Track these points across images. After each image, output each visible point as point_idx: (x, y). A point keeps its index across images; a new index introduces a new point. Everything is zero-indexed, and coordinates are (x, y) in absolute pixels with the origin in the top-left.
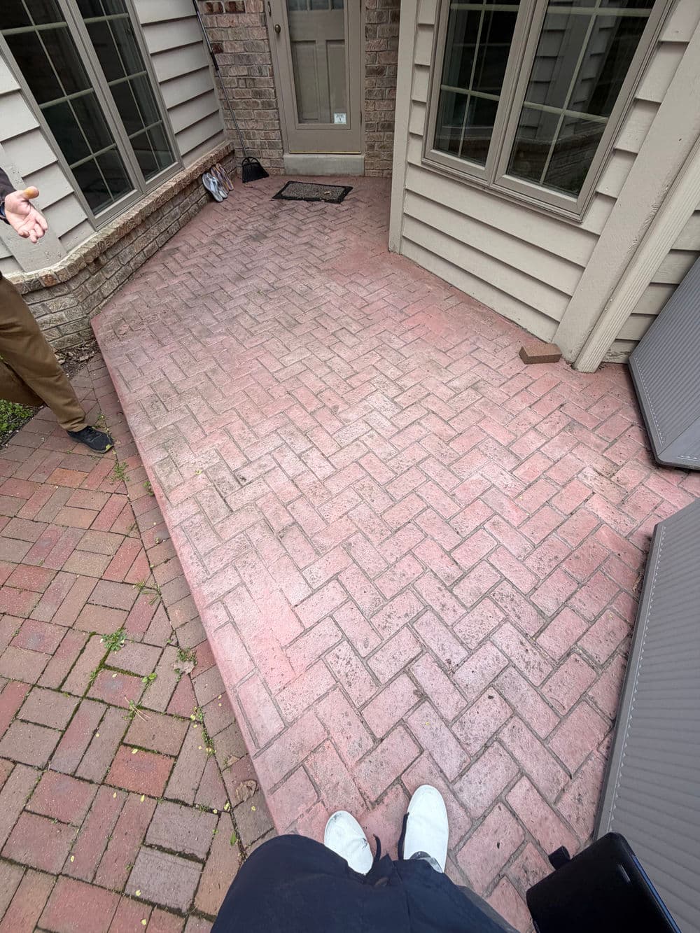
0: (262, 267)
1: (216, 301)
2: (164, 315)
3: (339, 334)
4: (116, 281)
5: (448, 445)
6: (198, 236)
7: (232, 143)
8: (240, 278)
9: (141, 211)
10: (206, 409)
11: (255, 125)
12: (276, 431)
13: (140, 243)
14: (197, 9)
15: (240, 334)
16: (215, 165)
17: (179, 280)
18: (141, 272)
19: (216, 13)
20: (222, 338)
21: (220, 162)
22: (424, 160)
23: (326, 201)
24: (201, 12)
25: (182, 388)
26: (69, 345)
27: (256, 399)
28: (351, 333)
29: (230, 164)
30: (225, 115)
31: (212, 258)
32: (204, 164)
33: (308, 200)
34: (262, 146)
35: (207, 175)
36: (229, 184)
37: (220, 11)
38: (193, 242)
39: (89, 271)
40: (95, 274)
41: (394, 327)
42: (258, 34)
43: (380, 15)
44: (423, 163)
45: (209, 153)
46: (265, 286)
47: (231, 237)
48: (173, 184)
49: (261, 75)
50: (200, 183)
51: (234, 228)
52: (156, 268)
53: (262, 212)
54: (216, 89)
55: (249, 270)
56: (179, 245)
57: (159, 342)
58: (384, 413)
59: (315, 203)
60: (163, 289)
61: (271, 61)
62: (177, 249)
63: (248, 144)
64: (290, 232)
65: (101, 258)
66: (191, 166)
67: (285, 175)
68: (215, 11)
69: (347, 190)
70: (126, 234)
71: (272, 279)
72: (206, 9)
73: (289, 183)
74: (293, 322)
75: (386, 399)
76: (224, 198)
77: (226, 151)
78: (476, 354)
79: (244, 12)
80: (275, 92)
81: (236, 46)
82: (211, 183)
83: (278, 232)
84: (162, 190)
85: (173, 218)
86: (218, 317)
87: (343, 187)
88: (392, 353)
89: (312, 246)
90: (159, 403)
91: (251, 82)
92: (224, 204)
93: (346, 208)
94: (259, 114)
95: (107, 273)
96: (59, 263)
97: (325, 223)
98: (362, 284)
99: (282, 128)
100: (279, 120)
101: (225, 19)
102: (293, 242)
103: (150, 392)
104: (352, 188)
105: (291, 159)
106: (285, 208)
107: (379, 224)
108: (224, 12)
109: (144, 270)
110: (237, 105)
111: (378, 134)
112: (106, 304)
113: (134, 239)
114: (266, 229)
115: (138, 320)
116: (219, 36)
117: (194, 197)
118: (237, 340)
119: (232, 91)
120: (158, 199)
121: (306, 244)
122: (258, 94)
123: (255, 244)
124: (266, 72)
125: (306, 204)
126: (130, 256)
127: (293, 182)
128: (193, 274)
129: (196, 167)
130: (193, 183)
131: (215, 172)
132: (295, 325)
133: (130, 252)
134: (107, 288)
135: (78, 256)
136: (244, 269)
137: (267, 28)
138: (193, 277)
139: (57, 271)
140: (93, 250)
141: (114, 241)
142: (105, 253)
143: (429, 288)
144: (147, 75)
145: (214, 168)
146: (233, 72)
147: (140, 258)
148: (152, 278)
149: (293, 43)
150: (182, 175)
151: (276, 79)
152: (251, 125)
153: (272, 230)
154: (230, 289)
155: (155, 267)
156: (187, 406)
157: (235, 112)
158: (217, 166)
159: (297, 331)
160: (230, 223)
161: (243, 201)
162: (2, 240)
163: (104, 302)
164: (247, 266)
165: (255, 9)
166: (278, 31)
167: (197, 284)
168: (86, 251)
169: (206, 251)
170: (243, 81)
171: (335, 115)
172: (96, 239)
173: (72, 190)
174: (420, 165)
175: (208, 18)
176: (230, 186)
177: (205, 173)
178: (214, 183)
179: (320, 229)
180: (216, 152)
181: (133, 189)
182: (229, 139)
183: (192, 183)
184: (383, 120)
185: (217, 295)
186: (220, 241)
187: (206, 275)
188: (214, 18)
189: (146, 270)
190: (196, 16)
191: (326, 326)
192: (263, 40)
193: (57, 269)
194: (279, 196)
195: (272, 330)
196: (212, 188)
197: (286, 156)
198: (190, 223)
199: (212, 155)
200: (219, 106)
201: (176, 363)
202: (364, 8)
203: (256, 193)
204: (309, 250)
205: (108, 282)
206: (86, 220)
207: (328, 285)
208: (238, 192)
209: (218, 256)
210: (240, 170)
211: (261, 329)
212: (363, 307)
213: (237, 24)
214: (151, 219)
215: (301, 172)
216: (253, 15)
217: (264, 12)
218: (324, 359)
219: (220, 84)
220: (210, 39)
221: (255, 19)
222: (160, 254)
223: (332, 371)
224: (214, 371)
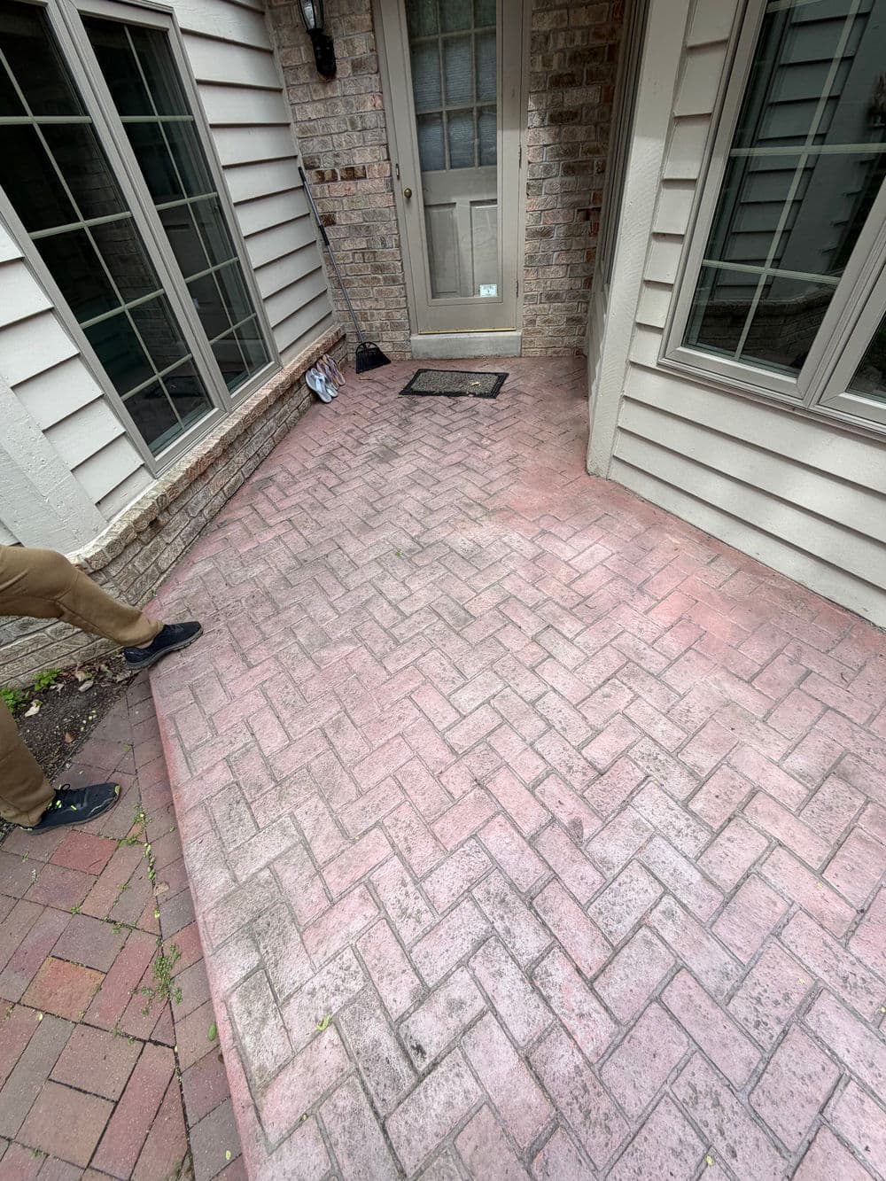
0: (397, 505)
1: (332, 571)
2: (251, 601)
3: (544, 639)
4: (181, 543)
5: (846, 947)
6: (298, 456)
7: (343, 327)
8: (365, 527)
9: (222, 439)
10: (329, 827)
11: (373, 305)
12: (468, 890)
13: (221, 478)
14: (303, 179)
15: (376, 642)
16: (321, 358)
17: (274, 534)
18: (220, 520)
19: (328, 182)
20: (348, 648)
21: (328, 352)
22: (663, 361)
23: (475, 395)
24: (308, 181)
25: (285, 765)
26: (102, 651)
27: (419, 799)
28: (566, 638)
29: (340, 352)
30: (335, 295)
31: (322, 493)
32: (309, 360)
33: (449, 395)
34: (382, 328)
35: (312, 372)
36: (340, 378)
37: (334, 179)
38: (294, 467)
39: (142, 541)
40: (149, 543)
41: (636, 623)
42: (381, 202)
43: (547, 169)
44: (659, 364)
45: (314, 343)
46: (406, 543)
47: (348, 457)
48: (268, 392)
49: (385, 247)
50: (302, 382)
51: (350, 442)
52: (241, 513)
53: (387, 415)
54: (324, 266)
55: (379, 512)
56: (272, 472)
57: (244, 657)
58: (677, 842)
59: (459, 398)
60: (249, 551)
61: (398, 230)
62: (270, 478)
63: (364, 326)
64: (433, 447)
65: (160, 519)
66: (291, 364)
67: (412, 359)
68: (327, 179)
69: (502, 378)
70: (199, 474)
71: (416, 530)
72: (315, 178)
73: (420, 372)
74: (462, 614)
75: (672, 804)
76: (333, 398)
77: (335, 337)
78: (809, 686)
79: (365, 177)
80: (402, 265)
81: (353, 216)
82: (318, 381)
83: (412, 447)
84: (252, 402)
85: (266, 435)
86: (339, 604)
87: (496, 374)
88: (650, 681)
89: (468, 469)
90: (242, 807)
91: (372, 256)
92: (333, 406)
93: (505, 405)
94: (380, 292)
95: (169, 535)
96: (94, 542)
97: (480, 429)
98: (560, 535)
99: (409, 306)
100: (406, 296)
101: (339, 188)
102: (437, 463)
103: (227, 777)
104: (507, 375)
105: (420, 341)
106: (418, 408)
107: (559, 430)
108: (339, 179)
109: (224, 517)
110: (351, 282)
111: (541, 306)
112: (164, 581)
113: (211, 477)
114: (396, 442)
115: (211, 612)
116: (330, 207)
117: (294, 402)
118: (372, 652)
119: (345, 267)
120: (247, 416)
121: (458, 464)
122: (379, 269)
123: (383, 468)
124: (391, 243)
125: (448, 401)
126: (204, 503)
127: (426, 371)
128: (295, 522)
129: (298, 365)
130: (296, 383)
131: (322, 366)
132: (466, 620)
133: (203, 498)
134: (166, 559)
135: (124, 526)
136: (371, 511)
137: (394, 194)
138: (295, 527)
139: (88, 556)
140: (150, 510)
141: (181, 490)
142: (167, 509)
143: (674, 541)
144: (238, 262)
145: (321, 362)
146: (347, 245)
147: (219, 501)
148: (234, 531)
149: (427, 207)
150: (280, 378)
151: (403, 251)
152: (369, 304)
153: (405, 444)
154: (352, 547)
155: (239, 510)
156: (292, 815)
157: (348, 291)
158: (325, 358)
159: (472, 633)
160: (343, 435)
161: (359, 399)
162: (3, 523)
163: (162, 579)
164: (374, 505)
165: (379, 173)
166: (409, 196)
167: (302, 541)
168: (138, 514)
169: (313, 482)
170: (361, 255)
171: (482, 287)
172: (154, 493)
173: (123, 430)
174: (654, 366)
175: (318, 188)
176: (342, 381)
177: (310, 369)
178: (321, 380)
179: (476, 439)
180: (323, 341)
181: (213, 407)
182: (339, 321)
183: (292, 386)
184: (549, 289)
185: (333, 560)
186: (332, 463)
187: (314, 524)
188: (326, 187)
189: (225, 517)
190: (303, 187)
191: (519, 624)
192: (389, 207)
193: (89, 552)
194: (408, 391)
195: (427, 632)
196: (319, 387)
197: (415, 338)
198: (288, 436)
199: (319, 345)
200: (329, 285)
201: (272, 708)
202: (524, 163)
203: (376, 387)
204: (465, 476)
205: (169, 548)
206: (142, 465)
207: (505, 539)
208: (352, 388)
209: (330, 490)
210: (352, 357)
211: (409, 629)
212: (573, 582)
213: (355, 192)
214: (236, 445)
215: (434, 356)
216: (377, 181)
217: (391, 176)
218: (529, 697)
219: (330, 261)
220: (320, 210)
221: (379, 184)
222: (246, 489)
223: (550, 726)
224: (337, 726)
